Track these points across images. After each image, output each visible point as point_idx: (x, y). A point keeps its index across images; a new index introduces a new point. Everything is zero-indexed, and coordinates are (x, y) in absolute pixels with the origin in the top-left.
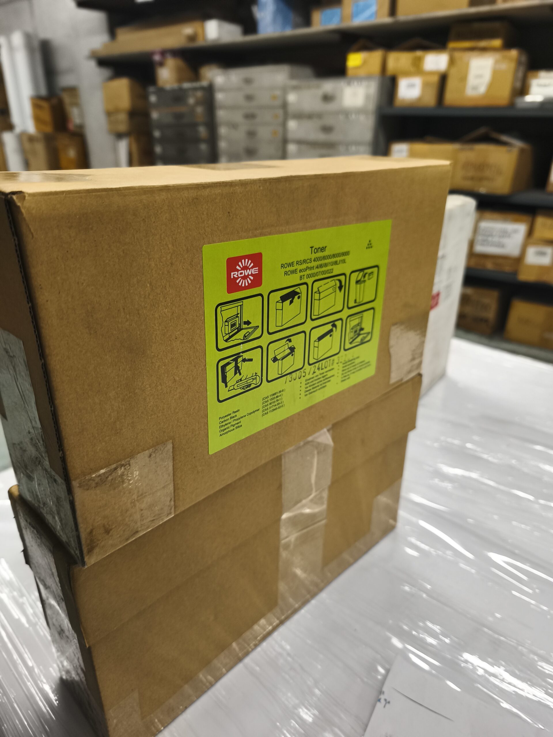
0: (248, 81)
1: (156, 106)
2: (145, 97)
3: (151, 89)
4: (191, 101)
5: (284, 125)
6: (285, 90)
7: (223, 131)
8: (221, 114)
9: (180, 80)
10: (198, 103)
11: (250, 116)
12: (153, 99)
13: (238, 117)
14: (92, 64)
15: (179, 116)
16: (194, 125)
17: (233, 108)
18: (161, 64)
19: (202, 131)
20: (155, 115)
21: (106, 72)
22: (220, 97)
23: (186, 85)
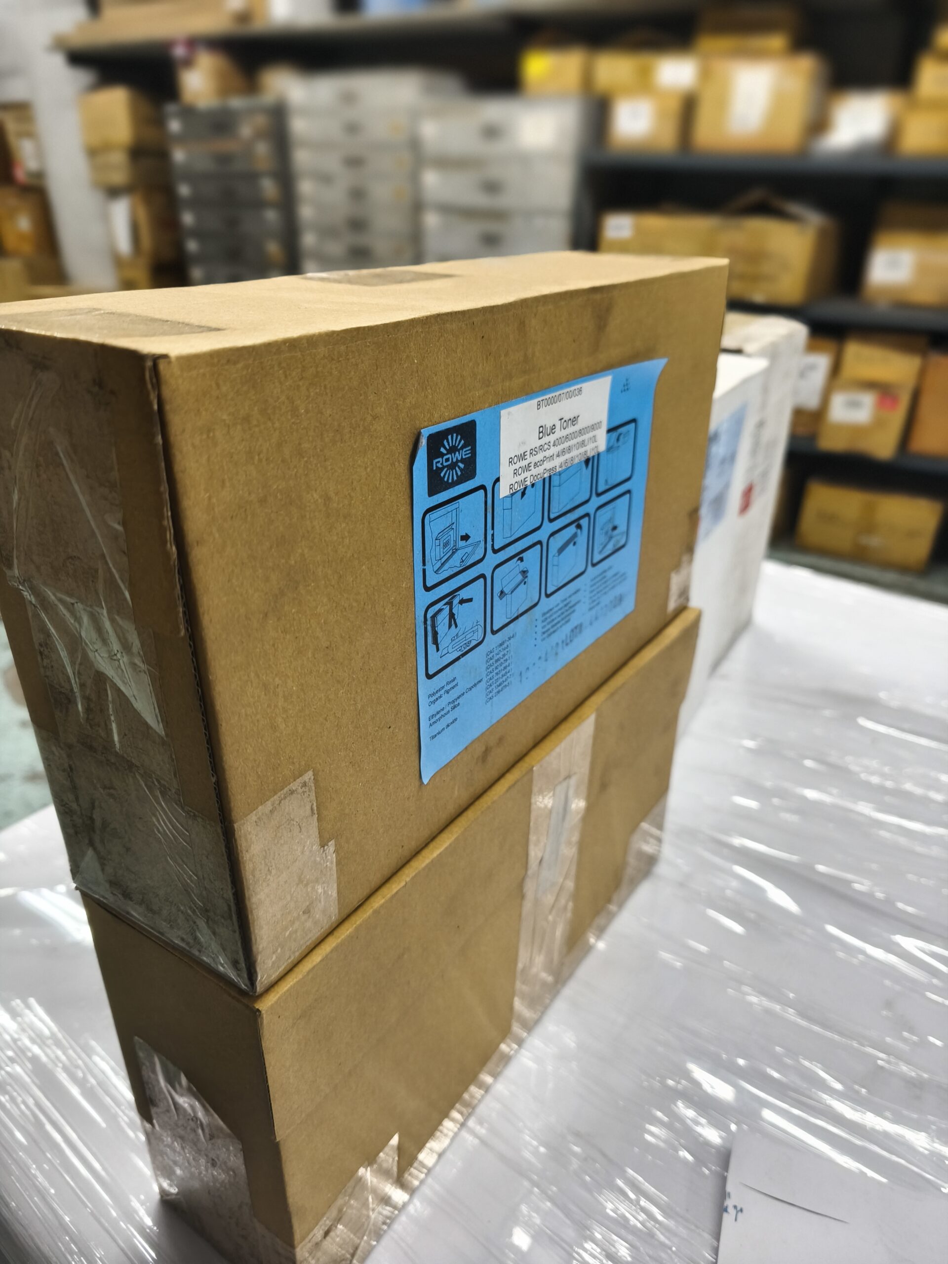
0: (349, 99)
1: (181, 139)
2: (159, 122)
3: (171, 108)
4: (246, 131)
5: (415, 178)
6: (415, 115)
7: (306, 187)
8: (302, 158)
9: (224, 90)
10: (259, 135)
11: (354, 162)
12: (175, 126)
13: (332, 163)
14: (57, 63)
15: (224, 159)
16: (252, 177)
17: (322, 146)
18: (188, 63)
19: (269, 188)
20: (179, 155)
21: (82, 77)
22: (299, 126)
23: (237, 103)
